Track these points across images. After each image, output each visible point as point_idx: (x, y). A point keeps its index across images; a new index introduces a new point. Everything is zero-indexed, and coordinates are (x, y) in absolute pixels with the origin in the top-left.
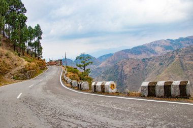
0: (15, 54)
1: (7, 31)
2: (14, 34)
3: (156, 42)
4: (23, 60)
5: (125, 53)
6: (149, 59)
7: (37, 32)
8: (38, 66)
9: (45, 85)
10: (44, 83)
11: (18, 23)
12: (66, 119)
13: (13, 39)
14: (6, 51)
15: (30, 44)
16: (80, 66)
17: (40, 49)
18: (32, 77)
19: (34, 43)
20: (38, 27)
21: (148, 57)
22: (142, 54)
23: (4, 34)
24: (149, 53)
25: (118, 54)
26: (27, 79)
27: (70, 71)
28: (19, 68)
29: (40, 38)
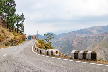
0: (8, 31)
1: (4, 16)
2: (8, 18)
3: (93, 27)
4: (12, 34)
5: (74, 33)
6: (89, 38)
7: (22, 18)
8: (21, 39)
9: (22, 50)
10: (22, 49)
11: (11, 12)
12: (24, 68)
13: (7, 21)
14: (2, 29)
15: (17, 25)
16: (46, 40)
17: (23, 28)
18: (17, 45)
19: (20, 25)
20: (22, 15)
21: (88, 36)
22: (84, 34)
23: (2, 18)
24: (89, 33)
25: (70, 33)
26: (13, 46)
27: (40, 42)
28: (9, 39)
29: (23, 22)
